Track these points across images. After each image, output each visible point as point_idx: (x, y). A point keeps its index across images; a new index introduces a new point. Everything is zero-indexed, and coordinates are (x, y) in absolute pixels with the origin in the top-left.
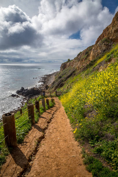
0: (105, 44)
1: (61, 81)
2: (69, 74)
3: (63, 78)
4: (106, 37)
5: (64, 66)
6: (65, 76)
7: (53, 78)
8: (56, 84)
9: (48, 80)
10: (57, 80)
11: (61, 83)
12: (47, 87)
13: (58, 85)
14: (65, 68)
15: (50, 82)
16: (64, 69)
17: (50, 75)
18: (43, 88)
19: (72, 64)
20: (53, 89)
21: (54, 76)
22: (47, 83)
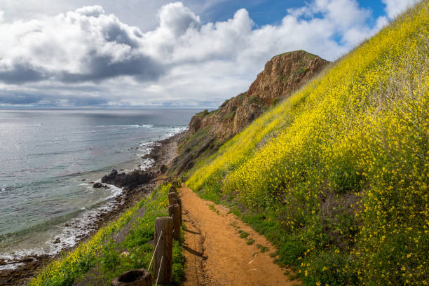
0: (252, 106)
1: (189, 157)
2: (204, 145)
3: (192, 153)
4: (254, 94)
5: (196, 124)
6: (197, 149)
7: (174, 148)
8: (180, 164)
9: (163, 154)
10: (182, 156)
11: (189, 161)
12: (163, 169)
13: (185, 164)
14: (199, 127)
15: (169, 158)
16: (196, 130)
17: (166, 142)
18: (155, 171)
19: (211, 121)
20: (176, 172)
21: (175, 144)
22: (163, 159)
